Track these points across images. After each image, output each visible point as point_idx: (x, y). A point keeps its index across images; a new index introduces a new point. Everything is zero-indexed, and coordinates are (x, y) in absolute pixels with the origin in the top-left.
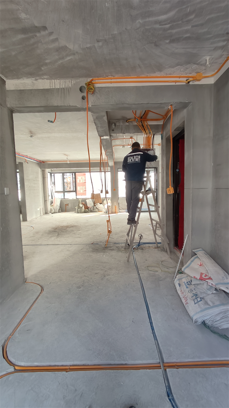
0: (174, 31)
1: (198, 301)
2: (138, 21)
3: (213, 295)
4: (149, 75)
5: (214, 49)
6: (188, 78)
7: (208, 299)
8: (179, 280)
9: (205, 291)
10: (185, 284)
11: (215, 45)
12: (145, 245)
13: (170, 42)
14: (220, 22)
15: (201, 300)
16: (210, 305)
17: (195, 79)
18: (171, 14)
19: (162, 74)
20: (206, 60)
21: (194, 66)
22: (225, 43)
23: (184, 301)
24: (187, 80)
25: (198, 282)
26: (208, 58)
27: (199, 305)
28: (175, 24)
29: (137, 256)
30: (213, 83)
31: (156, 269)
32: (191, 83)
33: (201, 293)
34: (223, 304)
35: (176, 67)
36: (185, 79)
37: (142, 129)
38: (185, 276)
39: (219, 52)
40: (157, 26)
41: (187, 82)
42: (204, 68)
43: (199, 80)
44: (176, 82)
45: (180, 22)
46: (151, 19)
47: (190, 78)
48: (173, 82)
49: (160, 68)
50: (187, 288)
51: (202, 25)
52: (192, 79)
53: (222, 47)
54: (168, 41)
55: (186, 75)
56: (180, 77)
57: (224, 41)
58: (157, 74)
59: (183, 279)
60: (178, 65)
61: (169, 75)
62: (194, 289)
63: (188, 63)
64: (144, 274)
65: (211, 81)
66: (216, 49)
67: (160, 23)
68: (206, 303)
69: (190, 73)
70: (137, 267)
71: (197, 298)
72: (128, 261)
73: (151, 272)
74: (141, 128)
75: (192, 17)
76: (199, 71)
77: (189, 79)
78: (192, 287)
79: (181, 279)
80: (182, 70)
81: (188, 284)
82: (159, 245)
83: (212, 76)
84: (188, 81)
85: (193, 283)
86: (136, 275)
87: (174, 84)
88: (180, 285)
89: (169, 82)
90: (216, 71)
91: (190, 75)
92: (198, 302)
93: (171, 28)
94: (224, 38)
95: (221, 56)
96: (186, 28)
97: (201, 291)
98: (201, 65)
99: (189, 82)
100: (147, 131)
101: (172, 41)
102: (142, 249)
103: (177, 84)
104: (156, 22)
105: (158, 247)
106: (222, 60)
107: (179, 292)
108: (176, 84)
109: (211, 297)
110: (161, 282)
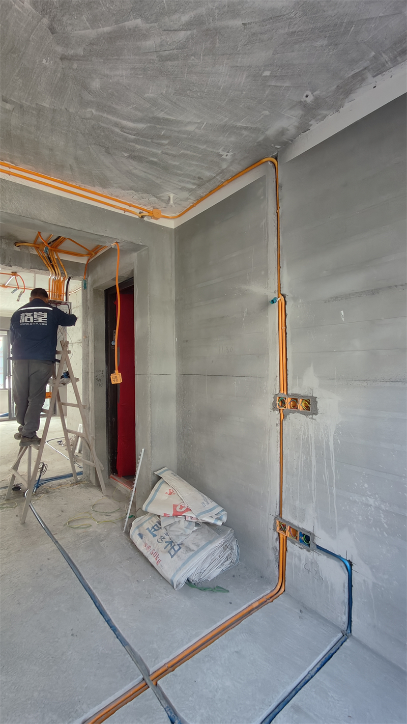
0: (138, 147)
1: (176, 550)
2: (89, 110)
3: (194, 535)
4: (83, 186)
5: (180, 189)
6: (141, 211)
7: (189, 542)
8: (138, 527)
9: (182, 532)
10: (150, 531)
11: (183, 185)
12: (50, 484)
13: (129, 157)
14: (194, 163)
15: (180, 548)
16: (193, 550)
17: (152, 215)
18: (141, 126)
19: (105, 192)
20: (170, 197)
21: (153, 199)
22: (194, 187)
23: (152, 560)
24: (140, 213)
25: (171, 521)
26: (172, 196)
27: (178, 557)
28: (141, 139)
29: (41, 507)
30: (174, 228)
31: (87, 522)
32: (145, 219)
33: (178, 536)
34: (210, 542)
35: (128, 190)
36: (138, 211)
37: (47, 265)
38: (147, 517)
39: (185, 194)
40: (117, 130)
41: (140, 215)
42: (164, 205)
43: (157, 219)
44: (125, 210)
45: (150, 141)
46: (110, 117)
47: (144, 212)
48: (121, 209)
49: (104, 183)
50: (155, 536)
51: (174, 156)
52: (148, 214)
53: (190, 190)
54: (126, 155)
55: (140, 206)
56: (130, 205)
57: (194, 184)
58: (98, 189)
59: (145, 524)
60: (131, 189)
61: (116, 198)
62: (167, 534)
63: (146, 192)
64: (66, 539)
65: (172, 224)
66: (183, 189)
67: (123, 128)
68: (188, 549)
69: (145, 205)
70: (46, 529)
71: (173, 548)
72: (24, 523)
73: (80, 531)
74: (46, 263)
75: (166, 142)
76: (157, 207)
77: (142, 213)
78: (163, 531)
79: (142, 525)
80: (135, 197)
81: (155, 530)
82: (79, 478)
83: (173, 218)
84: (142, 214)
85: (163, 526)
86: (50, 546)
87: (122, 212)
88: (141, 535)
89: (116, 207)
90: (178, 214)
91: (145, 208)
92: (176, 552)
93: (136, 141)
94: (195, 181)
95: (188, 199)
96: (154, 150)
97: (177, 533)
98: (162, 200)
99: (142, 217)
100: (58, 271)
101: (133, 157)
102: (47, 492)
103: (127, 214)
104: (116, 125)
105: (77, 482)
106: (187, 204)
107: (142, 548)
108: (125, 214)
109: (191, 537)
110: (103, 542)
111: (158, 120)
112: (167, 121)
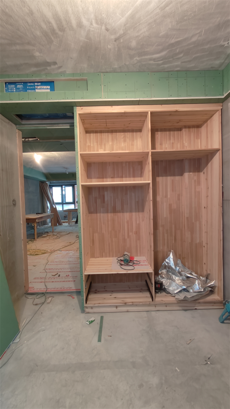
0: (166, 66)
2: (135, 59)
18: (164, 53)
40: (152, 62)
45: (171, 59)
46: (146, 57)
67: (154, 60)
75: (181, 56)
93: (163, 64)
104: (150, 59)
111: (172, 45)
112: (178, 43)
